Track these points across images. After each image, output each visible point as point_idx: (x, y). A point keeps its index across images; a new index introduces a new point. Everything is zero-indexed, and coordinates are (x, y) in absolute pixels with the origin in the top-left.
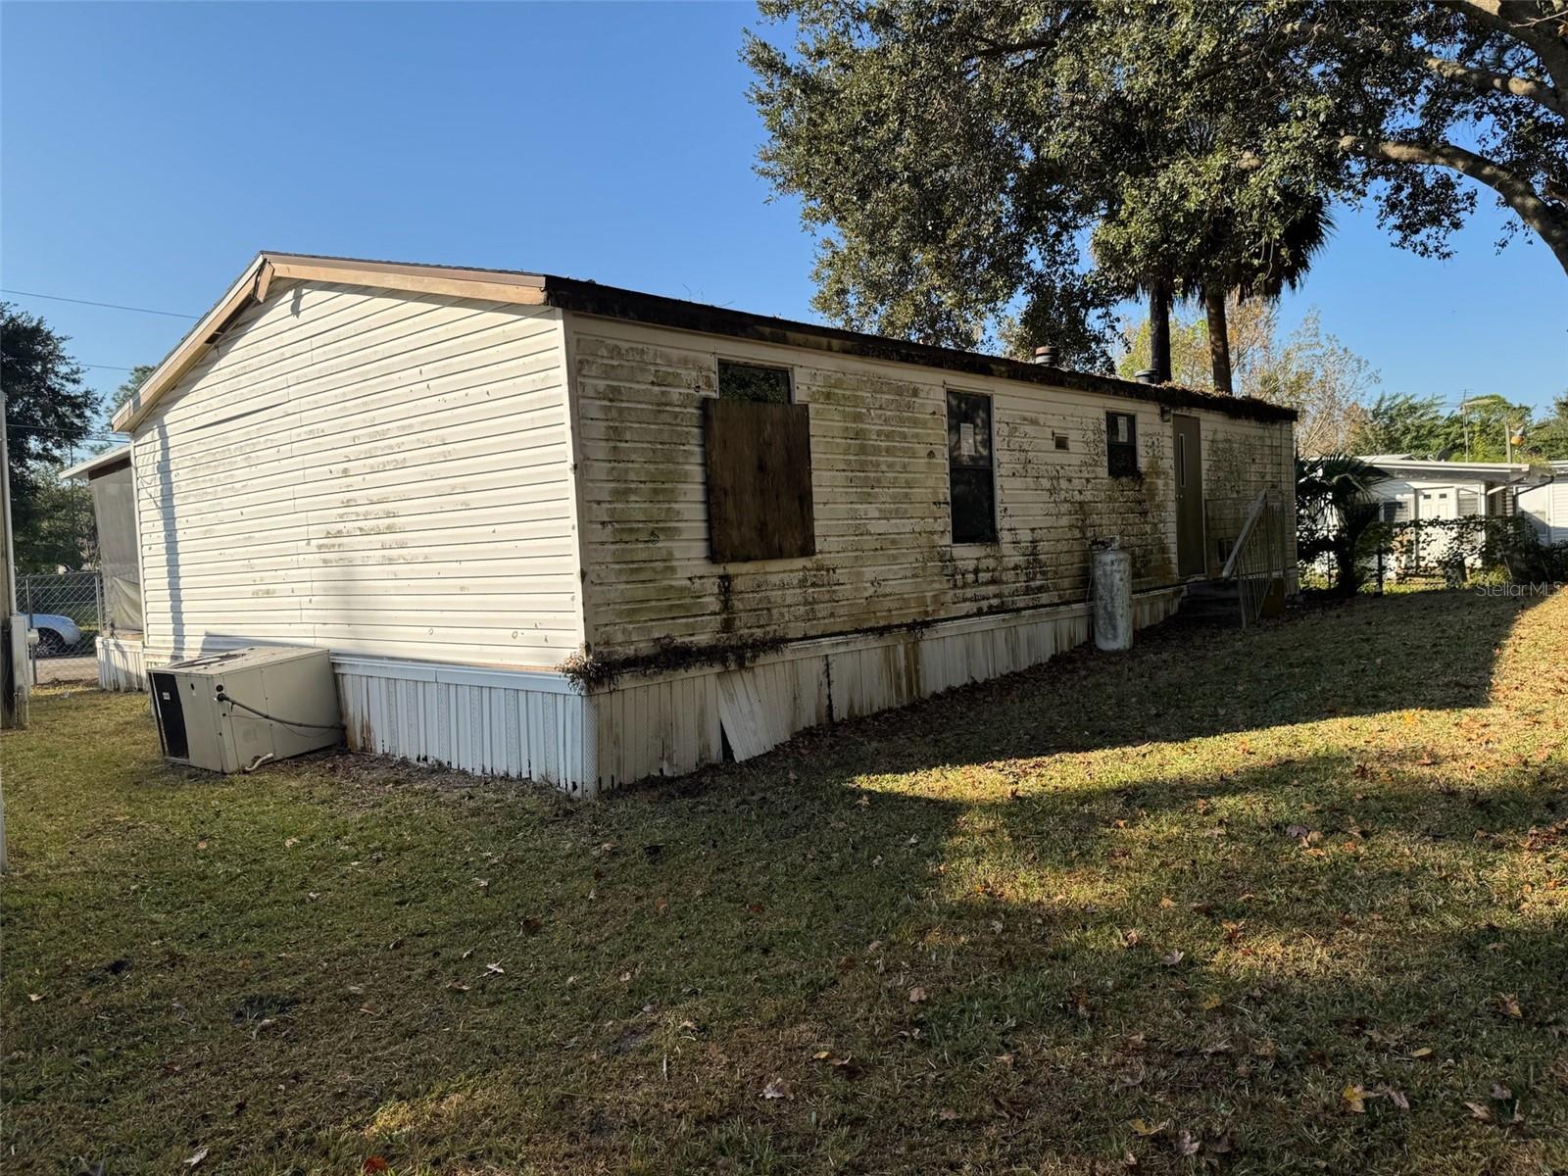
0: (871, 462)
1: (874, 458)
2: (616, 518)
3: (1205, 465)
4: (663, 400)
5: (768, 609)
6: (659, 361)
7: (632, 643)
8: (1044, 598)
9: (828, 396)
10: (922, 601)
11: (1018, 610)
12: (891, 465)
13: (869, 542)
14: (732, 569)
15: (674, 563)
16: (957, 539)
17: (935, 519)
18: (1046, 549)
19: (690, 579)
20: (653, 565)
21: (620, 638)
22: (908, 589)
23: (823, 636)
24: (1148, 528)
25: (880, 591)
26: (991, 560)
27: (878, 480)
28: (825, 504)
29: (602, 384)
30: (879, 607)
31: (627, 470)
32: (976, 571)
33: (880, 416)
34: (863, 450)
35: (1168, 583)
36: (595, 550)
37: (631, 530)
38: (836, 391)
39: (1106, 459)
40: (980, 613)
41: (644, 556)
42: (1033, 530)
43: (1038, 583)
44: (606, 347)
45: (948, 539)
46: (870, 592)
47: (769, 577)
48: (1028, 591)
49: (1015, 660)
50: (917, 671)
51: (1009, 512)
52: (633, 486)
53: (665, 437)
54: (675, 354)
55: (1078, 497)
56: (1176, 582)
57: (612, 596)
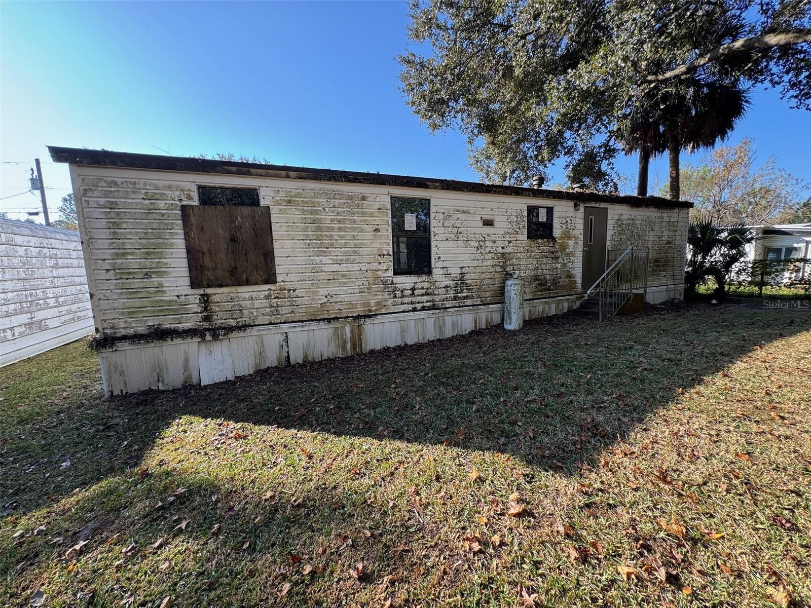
0: (326, 235)
1: (328, 233)
2: (117, 267)
3: (610, 233)
4: (152, 207)
5: (241, 310)
6: (148, 187)
7: (133, 328)
8: (469, 302)
9: (289, 202)
10: (368, 305)
11: (446, 308)
12: (341, 237)
13: (324, 276)
14: (209, 291)
15: (164, 289)
16: (396, 273)
17: (380, 263)
18: (470, 278)
19: (178, 296)
20: (148, 290)
21: (122, 325)
22: (356, 299)
23: (285, 323)
24: (559, 266)
25: (331, 300)
26: (426, 283)
27: (332, 244)
28: (287, 257)
29: (102, 201)
30: (331, 308)
31: (124, 244)
32: (413, 289)
33: (333, 212)
34: (319, 229)
35: (572, 293)
36: (102, 283)
37: (130, 273)
38: (296, 199)
39: (526, 230)
40: (414, 310)
41: (140, 285)
42: (462, 268)
43: (464, 295)
44: (105, 182)
45: (390, 273)
46: (325, 300)
47: (240, 295)
48: (455, 298)
49: (441, 333)
50: (360, 339)
51: (441, 259)
52: (129, 251)
53: (155, 226)
54: (161, 184)
55: (500, 250)
56: (579, 292)
57: (116, 305)
